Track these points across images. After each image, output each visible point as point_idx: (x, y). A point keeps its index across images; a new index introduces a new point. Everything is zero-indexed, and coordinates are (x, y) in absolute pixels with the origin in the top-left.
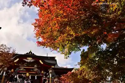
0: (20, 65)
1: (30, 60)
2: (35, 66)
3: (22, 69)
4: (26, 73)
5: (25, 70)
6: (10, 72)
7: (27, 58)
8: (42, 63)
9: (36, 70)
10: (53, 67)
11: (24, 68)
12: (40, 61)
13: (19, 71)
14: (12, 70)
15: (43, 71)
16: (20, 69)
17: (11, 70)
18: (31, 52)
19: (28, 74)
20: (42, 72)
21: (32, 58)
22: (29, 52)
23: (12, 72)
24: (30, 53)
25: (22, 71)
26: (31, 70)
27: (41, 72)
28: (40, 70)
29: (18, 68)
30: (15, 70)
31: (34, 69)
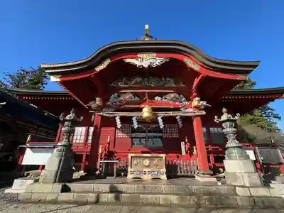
4: (140, 110)
5: (137, 99)
6: (93, 106)
7: (139, 55)
9: (172, 95)
11: (135, 94)
12: (188, 61)
13: (120, 102)
14: (98, 101)
16: (122, 98)
17: (95, 100)
20: (196, 102)
21: (155, 55)
23: (100, 109)
25: (128, 103)
26: (158, 98)
27: (190, 101)
28: (184, 96)
29: (116, 94)
30: (108, 100)
31: (166, 94)
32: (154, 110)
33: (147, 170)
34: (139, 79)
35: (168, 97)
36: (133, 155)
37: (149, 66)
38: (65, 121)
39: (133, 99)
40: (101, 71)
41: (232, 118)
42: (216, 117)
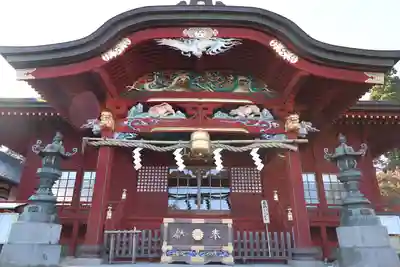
0: (146, 86)
4: (187, 136)
5: (180, 115)
7: (186, 32)
8: (292, 59)
9: (248, 110)
12: (277, 47)
14: (107, 119)
15: (295, 117)
17: (99, 119)
20: (294, 122)
21: (215, 32)
24: (201, 3)
25: (163, 123)
26: (219, 115)
28: (271, 111)
29: (140, 106)
30: (124, 117)
32: (213, 136)
33: (197, 248)
34: (184, 78)
35: (241, 112)
36: (171, 220)
37: (204, 53)
38: (43, 155)
39: (174, 116)
40: (114, 61)
41: (353, 152)
42: (326, 150)
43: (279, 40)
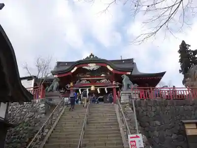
0: (80, 76)
1: (92, 66)
2: (103, 75)
3: (84, 82)
4: (90, 87)
5: (89, 82)
6: (69, 86)
7: (89, 65)
8: (111, 70)
9: (104, 80)
10: (129, 73)
11: (87, 80)
12: (109, 67)
13: (81, 84)
14: (72, 84)
16: (81, 82)
17: (70, 84)
18: (92, 55)
19: (93, 88)
20: (114, 83)
21: (95, 64)
22: (90, 56)
23: (72, 87)
24: (92, 57)
26: (97, 82)
27: (112, 82)
28: (110, 80)
29: (79, 81)
30: (75, 83)
31: (101, 79)
32: (96, 87)
35: (103, 81)
40: (74, 72)
43: (109, 65)
